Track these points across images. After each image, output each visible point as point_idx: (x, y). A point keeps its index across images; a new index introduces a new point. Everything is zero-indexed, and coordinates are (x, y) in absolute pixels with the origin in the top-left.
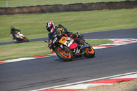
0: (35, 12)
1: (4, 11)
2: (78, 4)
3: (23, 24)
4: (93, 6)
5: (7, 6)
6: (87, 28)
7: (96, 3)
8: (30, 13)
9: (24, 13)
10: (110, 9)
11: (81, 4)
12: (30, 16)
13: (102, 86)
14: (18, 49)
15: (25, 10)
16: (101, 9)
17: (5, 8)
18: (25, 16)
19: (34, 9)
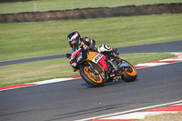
0: (73, 18)
1: (31, 16)
2: (129, 6)
3: (58, 34)
4: (150, 9)
5: (35, 10)
6: (142, 39)
7: (154, 5)
8: (66, 18)
9: (58, 19)
10: (172, 13)
11: (134, 6)
12: (65, 22)
13: (164, 114)
14: (51, 67)
15: (59, 15)
16: (160, 14)
17: (33, 13)
18: (60, 22)
19: (71, 14)
